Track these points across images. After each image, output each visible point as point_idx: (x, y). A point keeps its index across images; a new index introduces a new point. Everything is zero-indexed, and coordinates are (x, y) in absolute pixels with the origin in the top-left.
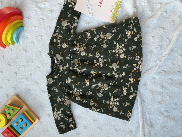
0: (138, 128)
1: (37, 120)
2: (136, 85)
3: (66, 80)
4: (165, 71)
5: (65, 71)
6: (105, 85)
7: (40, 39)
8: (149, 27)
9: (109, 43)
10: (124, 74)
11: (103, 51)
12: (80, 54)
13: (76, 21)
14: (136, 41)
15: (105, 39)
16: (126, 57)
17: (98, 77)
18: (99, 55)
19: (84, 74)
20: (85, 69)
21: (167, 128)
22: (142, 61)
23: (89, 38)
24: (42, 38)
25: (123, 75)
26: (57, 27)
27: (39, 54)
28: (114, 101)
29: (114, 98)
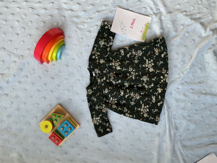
0: (165, 130)
1: (78, 126)
2: (163, 94)
3: (104, 91)
4: (187, 82)
5: (102, 83)
6: (137, 95)
7: (80, 56)
8: (173, 45)
9: (140, 59)
10: (152, 85)
11: (135, 66)
12: (115, 68)
13: (112, 40)
14: (163, 57)
15: (137, 56)
16: (154, 71)
17: (131, 88)
18: (131, 69)
19: (119, 86)
20: (120, 81)
21: (189, 130)
22: (168, 74)
23: (123, 55)
24: (82, 55)
26: (95, 45)
27: (79, 69)
28: (144, 108)
29: (144, 105)
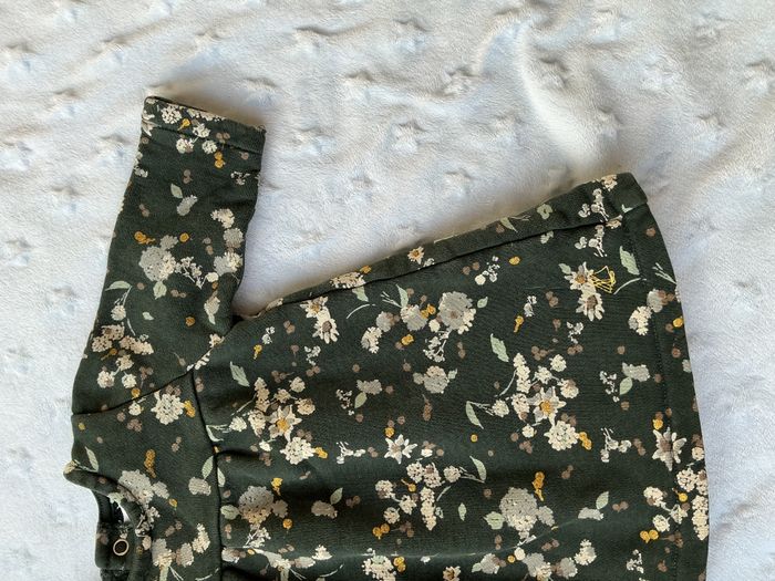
5: (190, 575)
7: (19, 374)
8: (712, 228)
9: (462, 354)
11: (426, 417)
12: (277, 455)
14: (642, 331)
15: (437, 335)
16: (587, 445)
18: (403, 447)
20: (322, 554)
22: (699, 466)
23: (331, 336)
24: (30, 365)
26: (116, 285)
27: (17, 472)
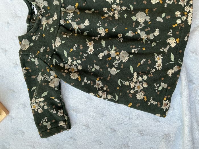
0: (181, 130)
2: (181, 51)
3: (53, 42)
5: (50, 26)
6: (123, 53)
10: (157, 33)
16: (161, 2)
17: (111, 37)
19: (85, 33)
22: (191, 5)
25: (156, 35)
28: (138, 81)
29: (138, 75)
